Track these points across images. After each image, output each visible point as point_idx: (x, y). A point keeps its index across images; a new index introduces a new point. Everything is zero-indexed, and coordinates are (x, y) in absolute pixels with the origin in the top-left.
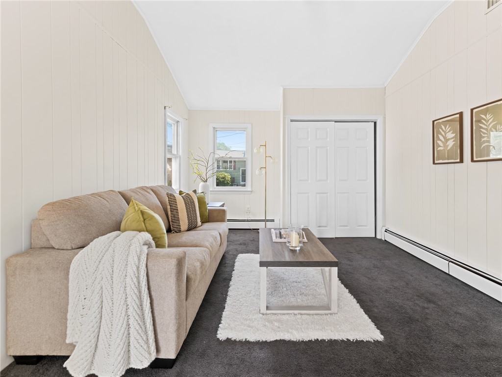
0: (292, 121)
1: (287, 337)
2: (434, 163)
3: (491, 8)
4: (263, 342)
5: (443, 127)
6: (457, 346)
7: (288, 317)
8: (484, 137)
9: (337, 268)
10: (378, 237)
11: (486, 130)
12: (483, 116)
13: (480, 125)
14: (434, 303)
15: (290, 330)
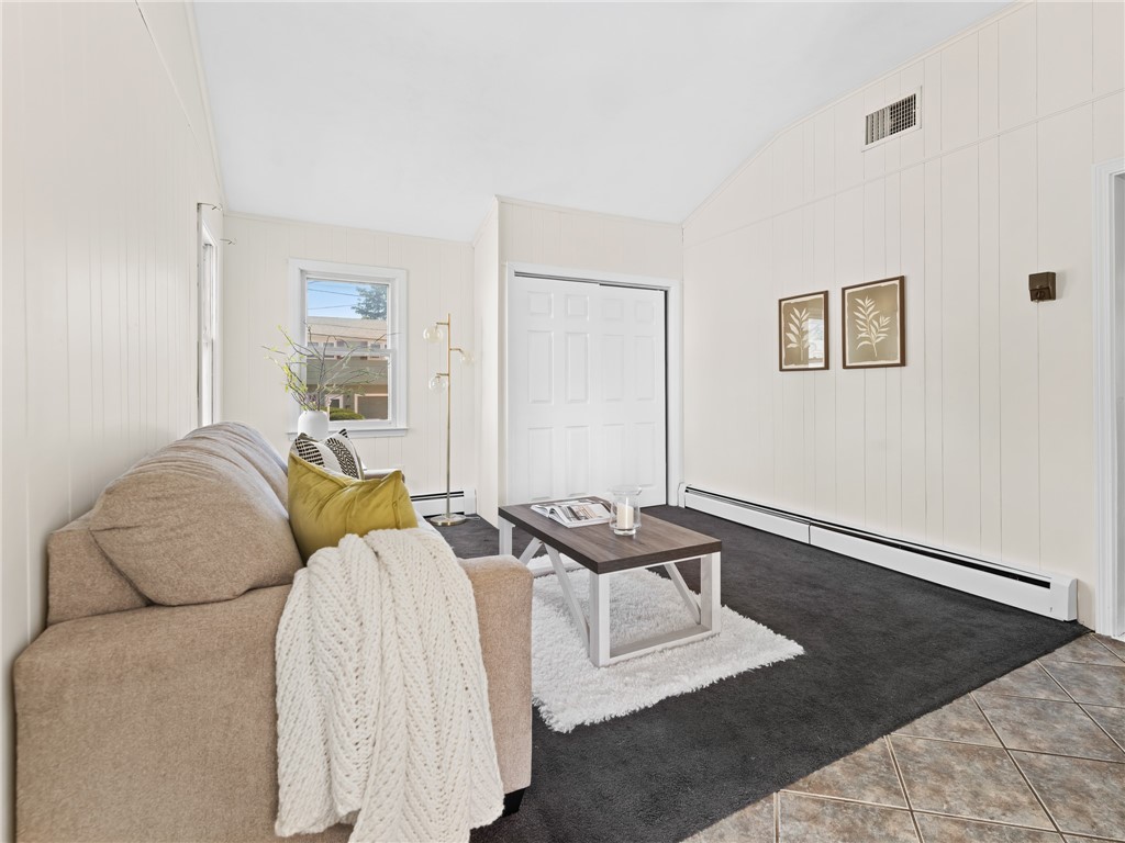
0: (518, 274)
1: (675, 689)
2: (781, 370)
3: (870, 145)
4: (641, 711)
5: (796, 311)
6: (884, 634)
7: (651, 657)
8: (862, 332)
9: (719, 553)
10: (673, 503)
11: (865, 321)
12: (860, 301)
13: (857, 314)
14: (822, 588)
15: (676, 677)
